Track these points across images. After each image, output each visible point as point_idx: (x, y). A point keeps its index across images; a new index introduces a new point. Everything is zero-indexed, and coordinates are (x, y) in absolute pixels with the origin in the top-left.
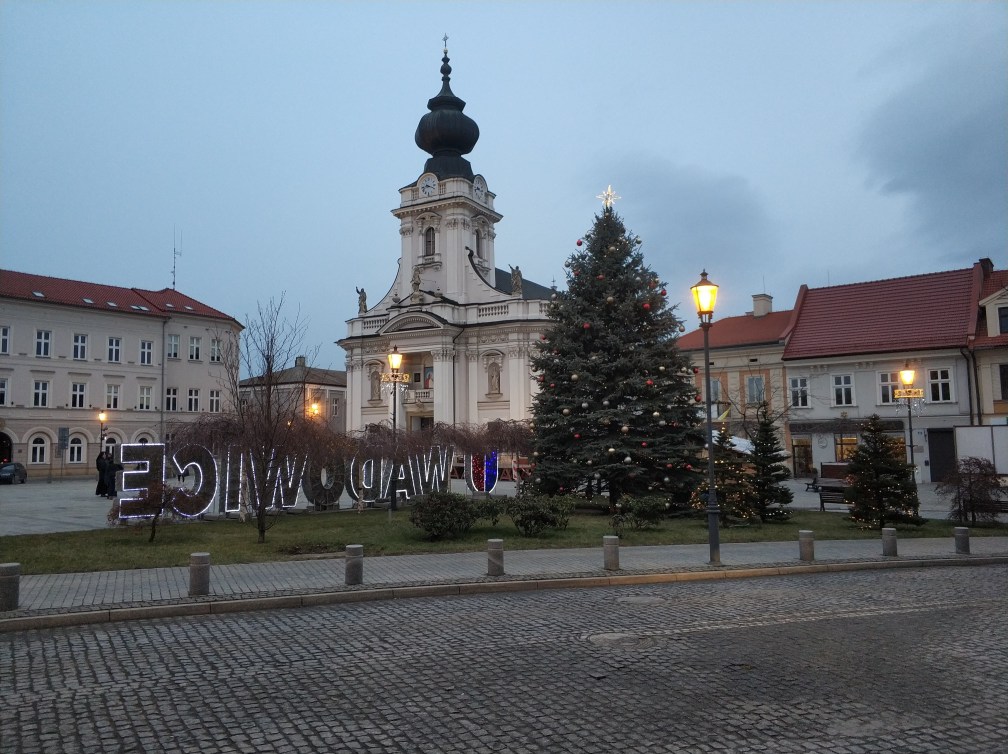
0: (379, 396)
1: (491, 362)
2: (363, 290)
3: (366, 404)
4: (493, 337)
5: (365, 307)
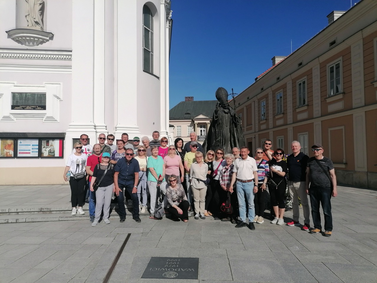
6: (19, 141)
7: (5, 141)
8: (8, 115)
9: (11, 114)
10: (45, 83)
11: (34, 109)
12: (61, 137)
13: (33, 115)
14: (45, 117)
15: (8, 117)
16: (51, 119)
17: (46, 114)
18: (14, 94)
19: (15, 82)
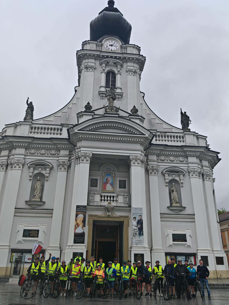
0: (41, 198)
1: (170, 178)
2: (31, 103)
3: (23, 205)
4: (172, 158)
5: (32, 116)
6: (177, 256)
7: (171, 256)
8: (172, 244)
9: (173, 244)
10: (184, 229)
11: (182, 241)
12: (194, 255)
13: (181, 245)
14: (187, 245)
15: (172, 245)
16: (189, 246)
17: (187, 244)
18: (173, 234)
19: (172, 229)
